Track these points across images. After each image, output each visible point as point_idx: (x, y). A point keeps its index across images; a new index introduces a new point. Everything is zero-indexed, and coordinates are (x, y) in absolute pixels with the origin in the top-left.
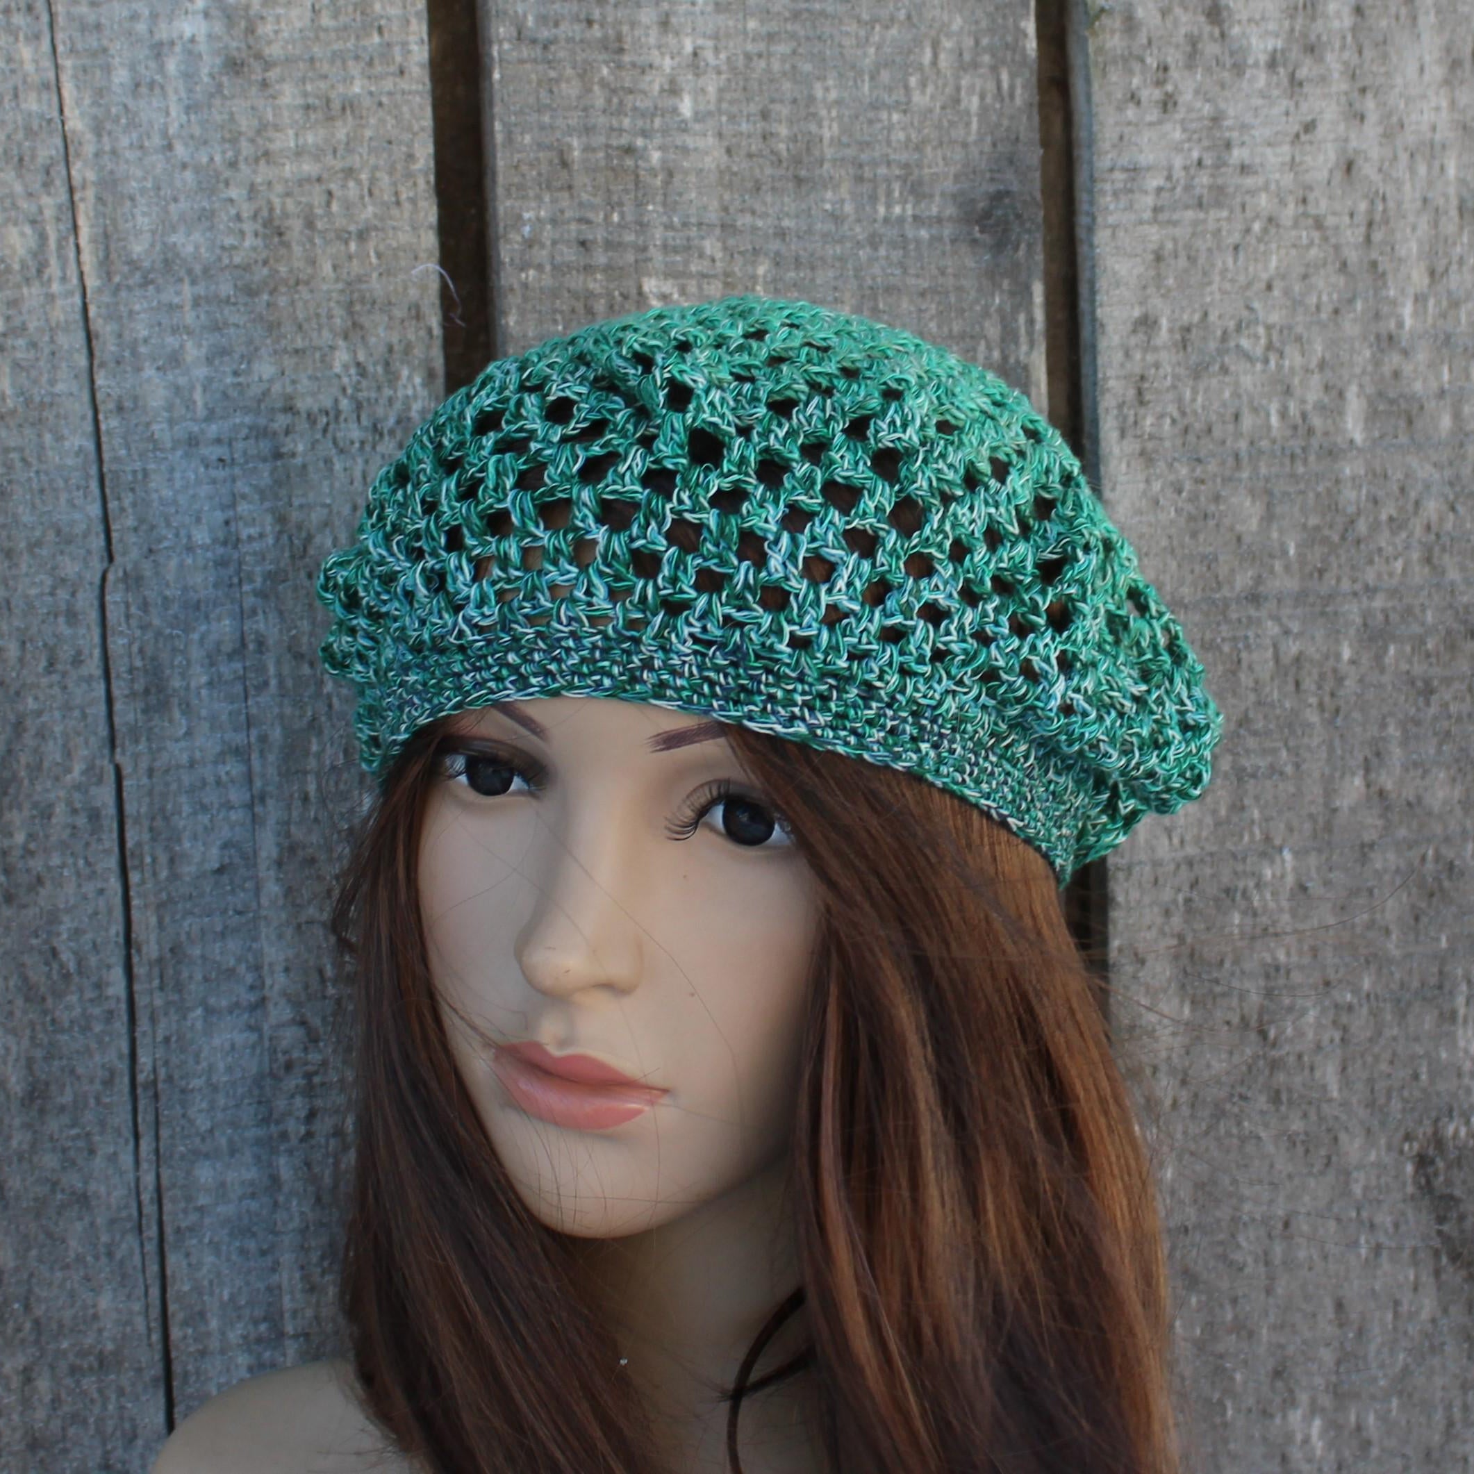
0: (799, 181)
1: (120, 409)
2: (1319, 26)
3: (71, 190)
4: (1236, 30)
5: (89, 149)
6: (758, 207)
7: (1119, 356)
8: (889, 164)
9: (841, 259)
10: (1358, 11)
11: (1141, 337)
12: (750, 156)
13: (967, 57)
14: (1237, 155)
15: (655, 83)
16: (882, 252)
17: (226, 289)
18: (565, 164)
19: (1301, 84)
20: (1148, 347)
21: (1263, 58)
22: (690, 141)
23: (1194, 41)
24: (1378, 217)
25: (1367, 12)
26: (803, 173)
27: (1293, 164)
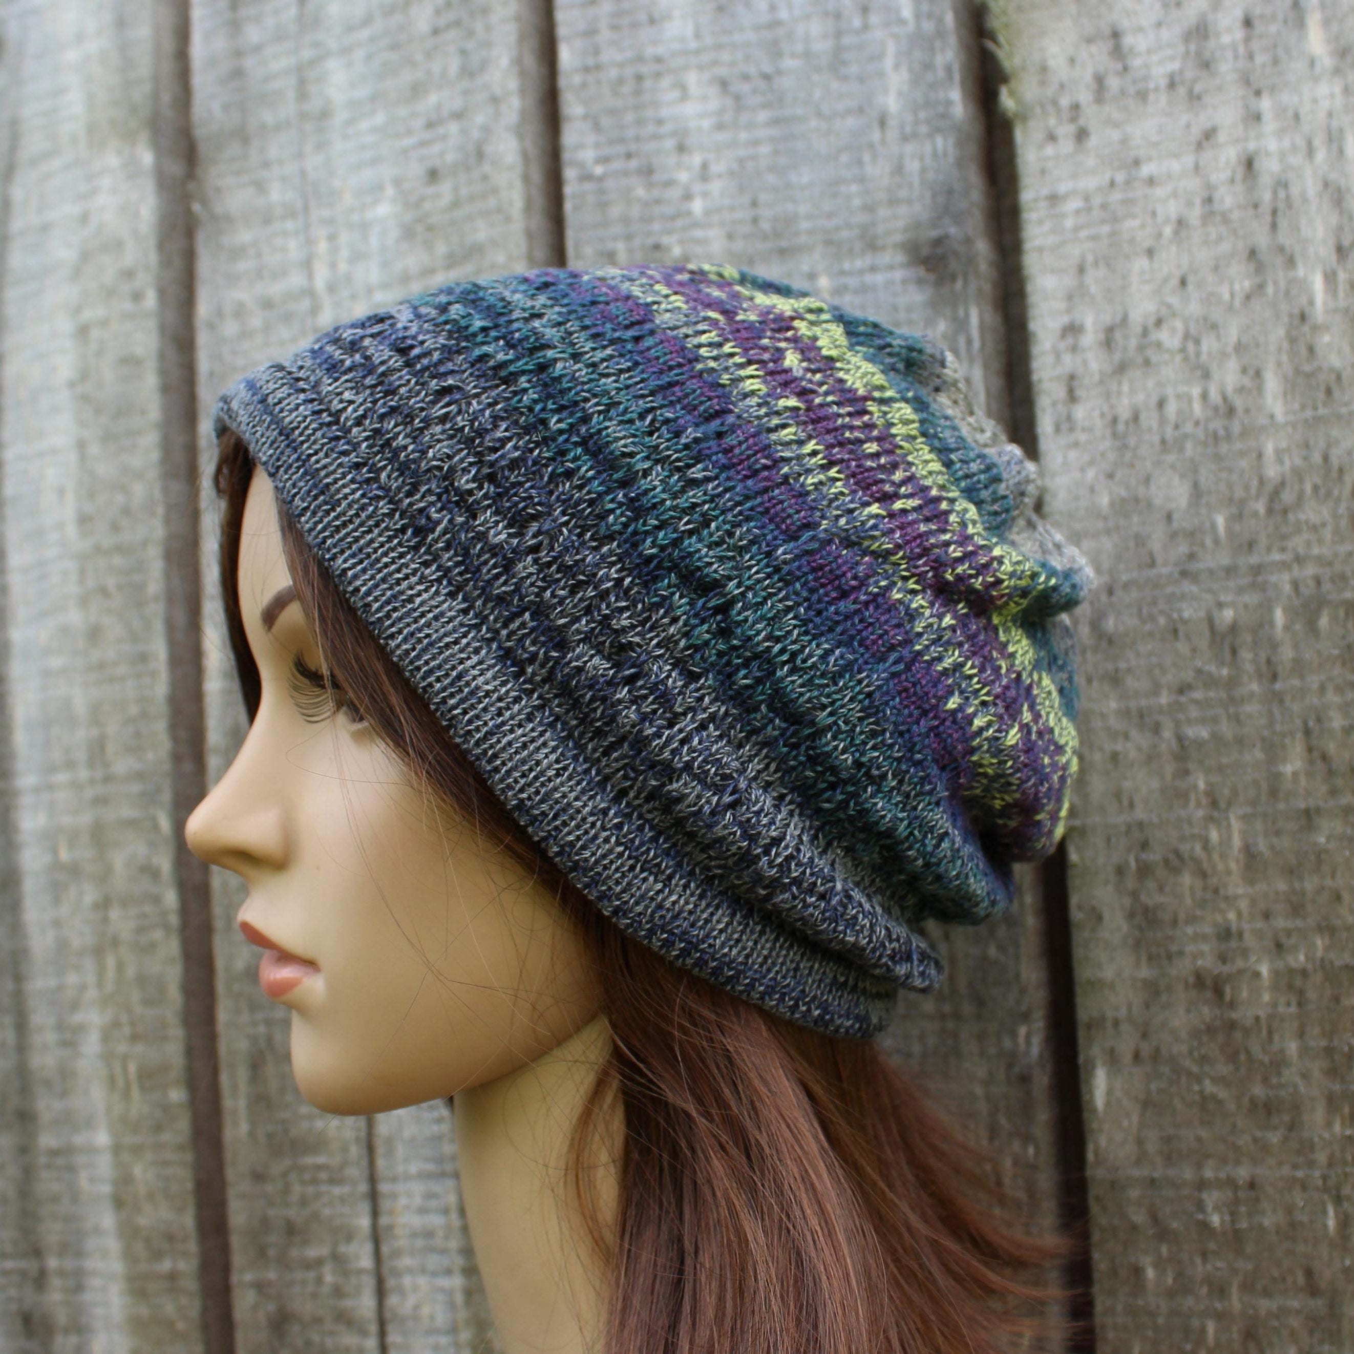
2: (1211, 44)
4: (1136, 62)
7: (1050, 359)
8: (849, 226)
10: (1248, 23)
11: (1070, 340)
12: (745, 237)
13: (908, 129)
14: (1146, 170)
15: (673, 194)
19: (1199, 98)
20: (1074, 349)
21: (1163, 82)
22: (701, 234)
23: (1100, 80)
24: (1281, 205)
25: (1257, 23)
27: (1197, 168)
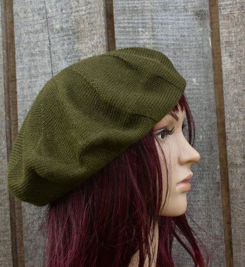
0: (165, 10)
1: (54, 53)
3: (47, 18)
5: (50, 11)
6: (158, 15)
9: (173, 23)
12: (157, 6)
16: (180, 21)
17: (71, 33)
18: (125, 10)
22: (146, 5)
26: (166, 9)
